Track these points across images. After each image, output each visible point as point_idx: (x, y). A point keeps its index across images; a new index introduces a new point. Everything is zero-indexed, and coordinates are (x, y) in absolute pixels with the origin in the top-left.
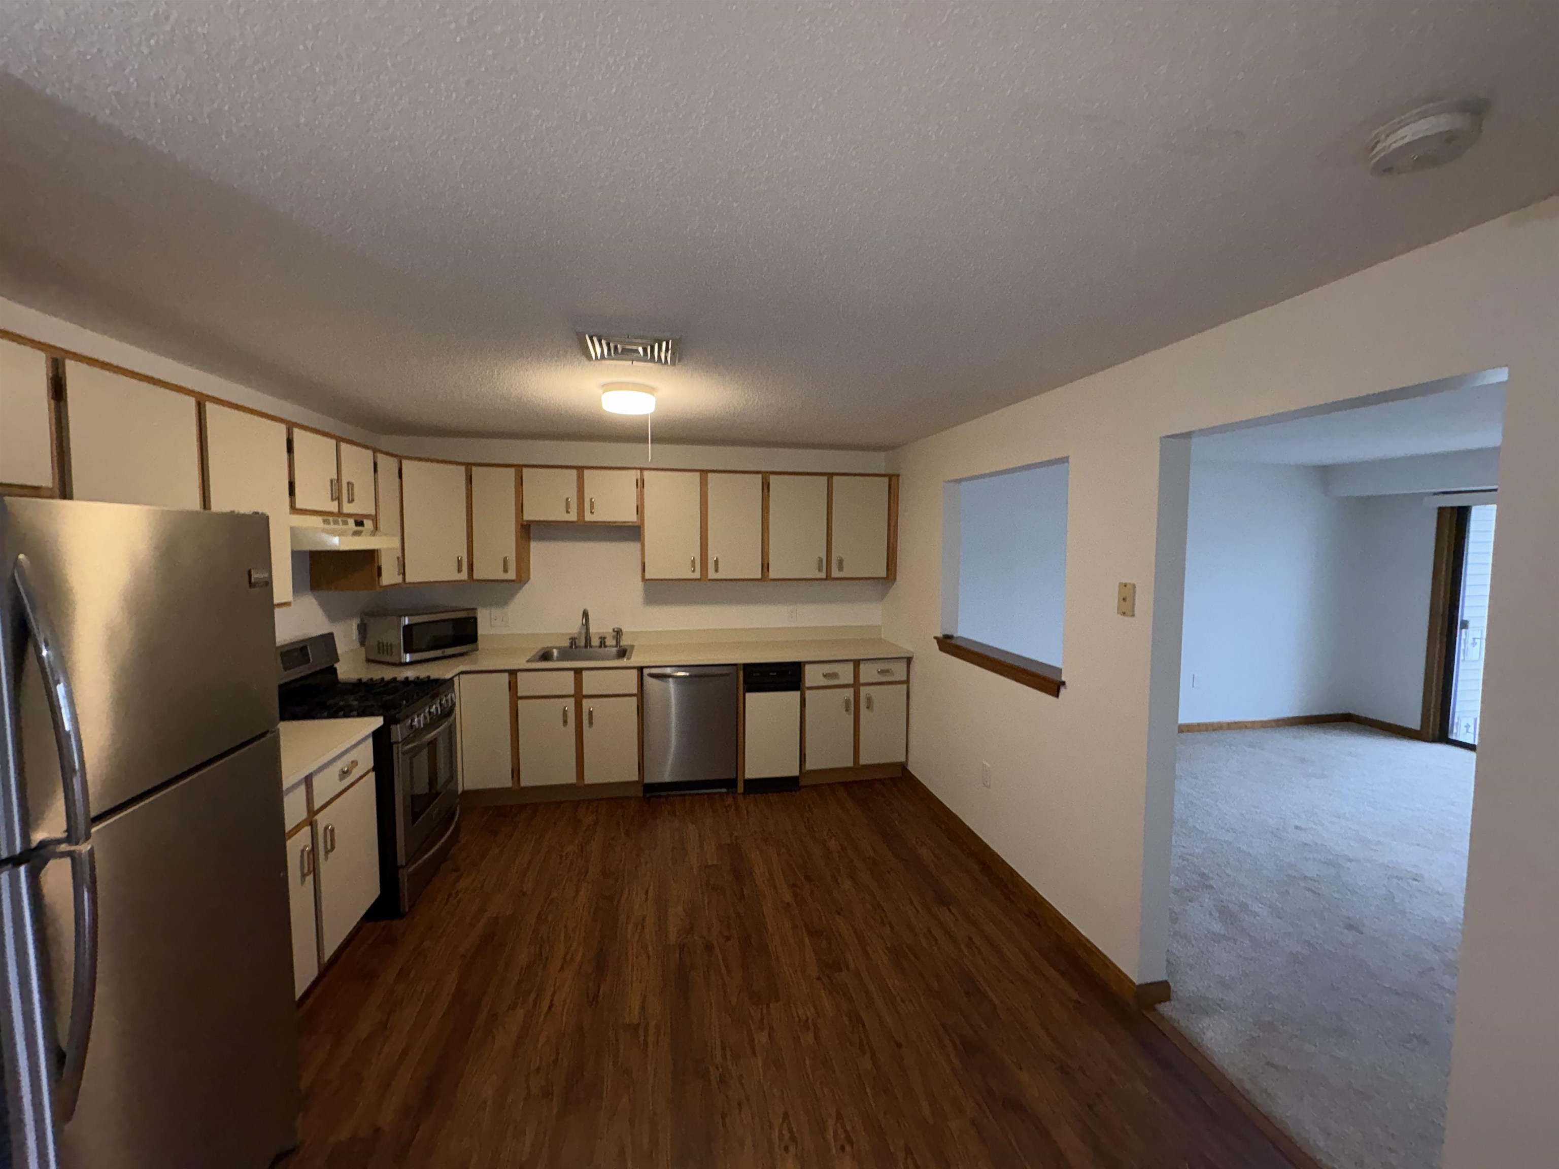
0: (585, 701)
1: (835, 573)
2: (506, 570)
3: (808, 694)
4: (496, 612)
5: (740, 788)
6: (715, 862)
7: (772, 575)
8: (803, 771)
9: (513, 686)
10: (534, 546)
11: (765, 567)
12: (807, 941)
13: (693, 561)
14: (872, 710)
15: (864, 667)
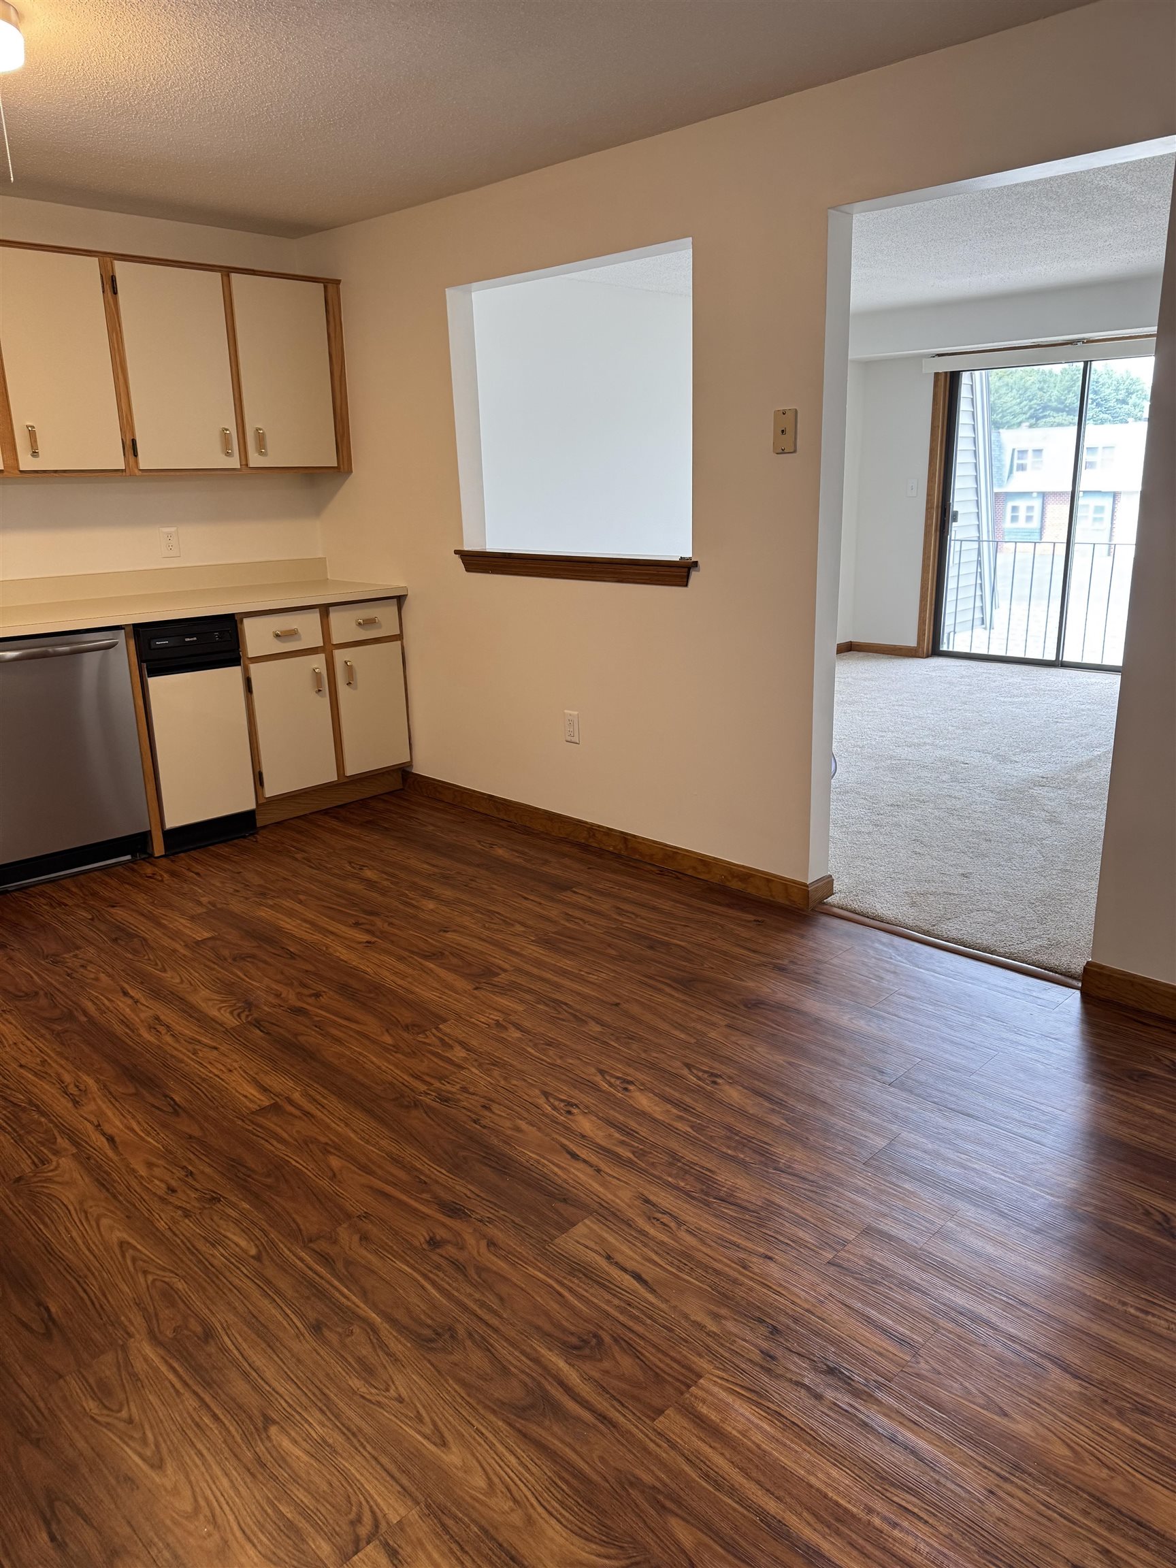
5: (158, 848)
8: (262, 800)
11: (128, 447)
14: (355, 688)
15: (335, 617)
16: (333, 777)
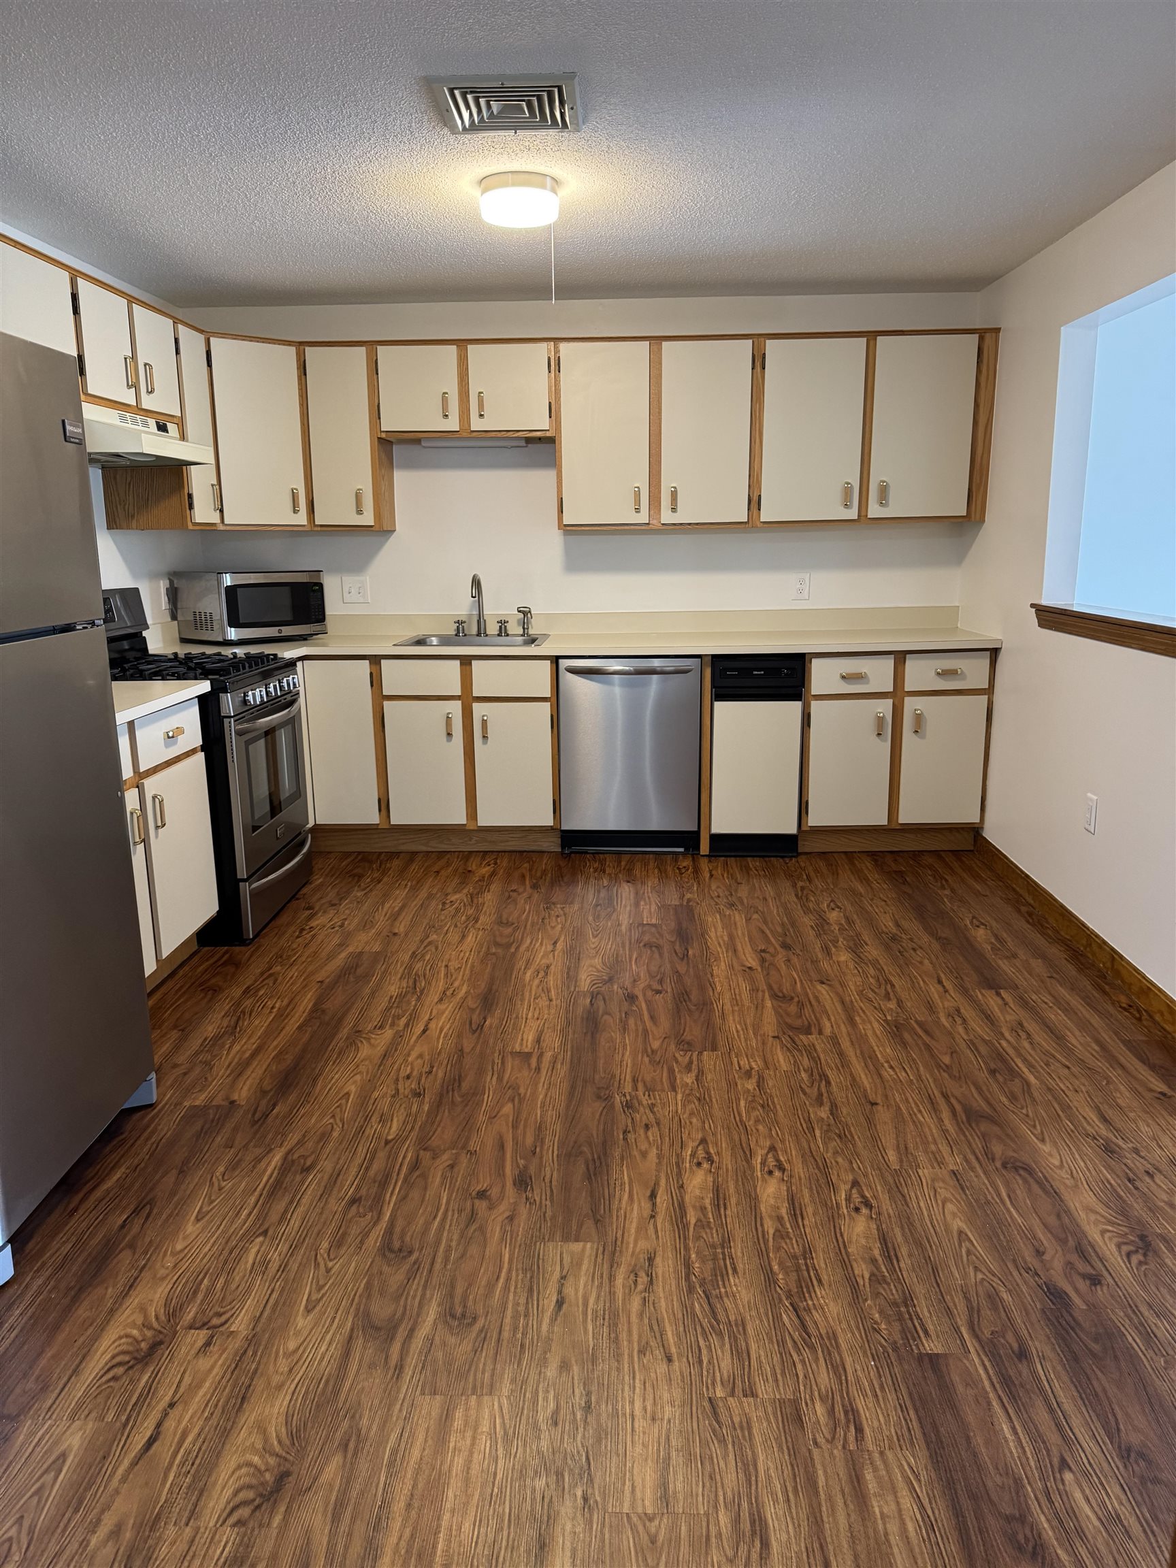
0: (476, 706)
1: (874, 511)
2: (359, 512)
3: (814, 705)
4: (350, 581)
5: (705, 848)
6: (654, 921)
7: (764, 517)
8: (804, 828)
9: (376, 680)
10: (401, 478)
11: (754, 503)
12: (768, 1004)
13: (637, 495)
14: (923, 737)
15: (911, 665)
16: (883, 821)
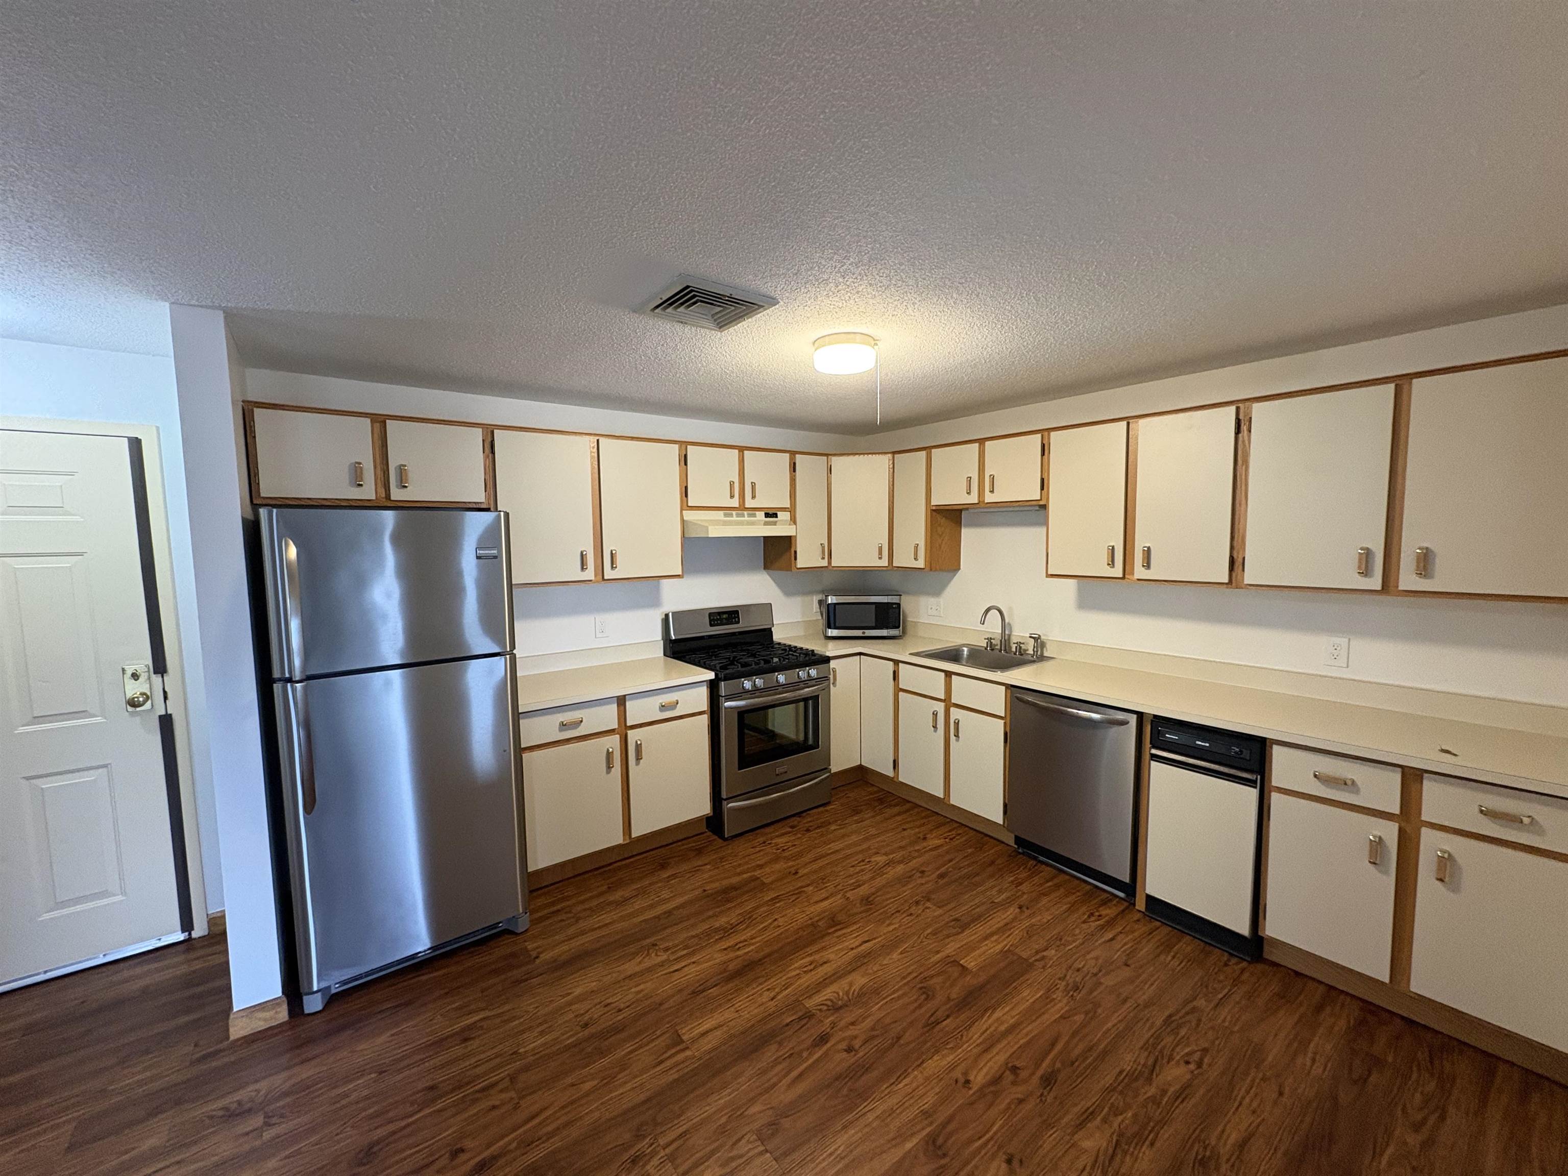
0: (952, 709)
1: (1409, 582)
2: (916, 559)
3: (1275, 797)
5: (1141, 904)
6: (971, 966)
7: (1250, 576)
8: (1254, 932)
9: (896, 677)
10: (967, 534)
11: (1235, 564)
13: (1112, 552)
15: (1429, 787)
16: (1379, 975)
